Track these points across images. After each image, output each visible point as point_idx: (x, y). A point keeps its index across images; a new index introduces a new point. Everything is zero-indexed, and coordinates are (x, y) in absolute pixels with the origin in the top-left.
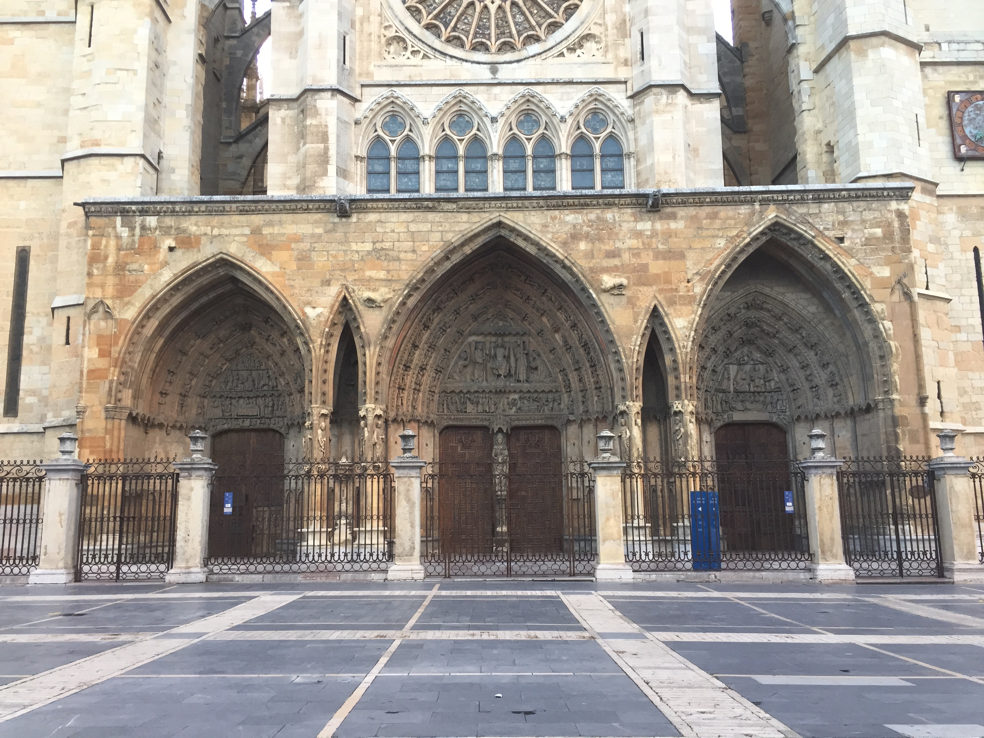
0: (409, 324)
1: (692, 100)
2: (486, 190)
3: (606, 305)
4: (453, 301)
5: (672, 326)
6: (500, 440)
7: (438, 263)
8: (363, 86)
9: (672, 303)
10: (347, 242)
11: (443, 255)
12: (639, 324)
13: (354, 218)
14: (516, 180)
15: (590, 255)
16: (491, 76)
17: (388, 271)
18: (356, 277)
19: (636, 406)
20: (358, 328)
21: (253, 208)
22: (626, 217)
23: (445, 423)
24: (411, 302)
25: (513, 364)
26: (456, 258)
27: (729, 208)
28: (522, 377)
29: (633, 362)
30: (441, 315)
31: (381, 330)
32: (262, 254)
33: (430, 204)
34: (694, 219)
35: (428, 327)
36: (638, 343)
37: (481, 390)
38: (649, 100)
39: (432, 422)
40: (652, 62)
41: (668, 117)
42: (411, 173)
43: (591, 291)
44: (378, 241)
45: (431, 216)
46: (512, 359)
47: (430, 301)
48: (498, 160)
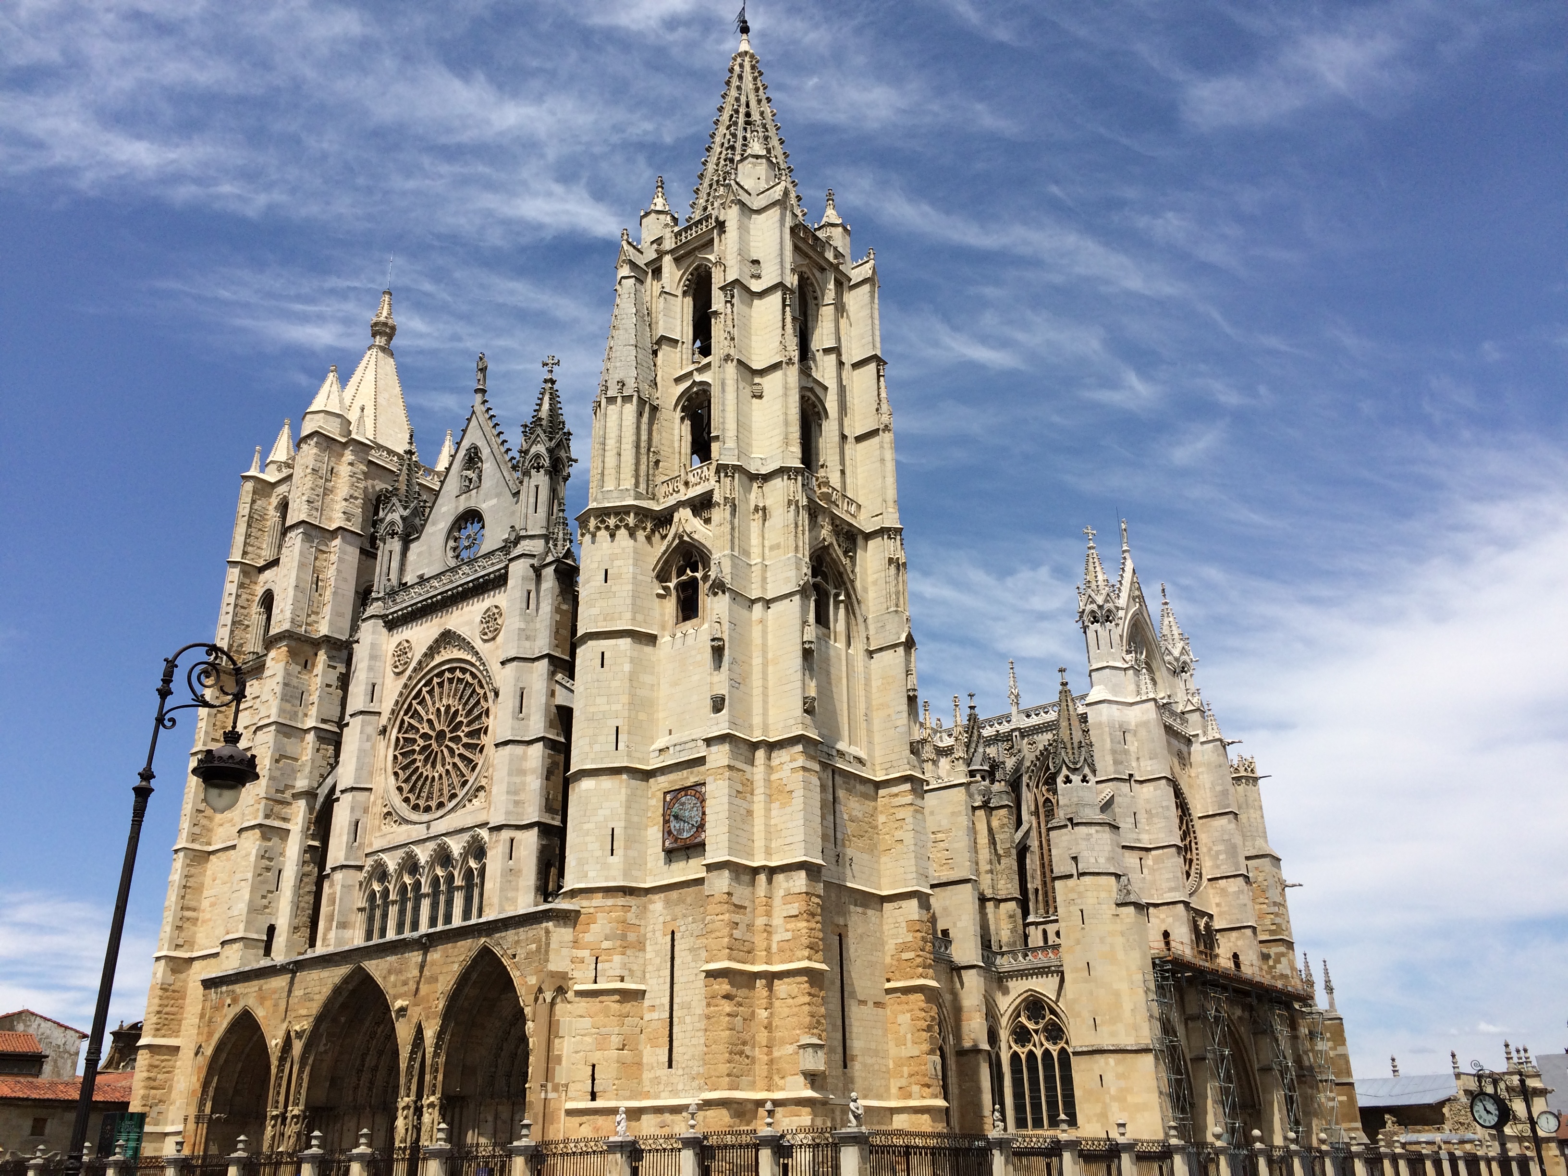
3: (398, 1022)
5: (426, 1036)
8: (365, 856)
9: (427, 1018)
10: (294, 990)
11: (332, 993)
12: (410, 1036)
13: (299, 973)
14: (435, 916)
15: (395, 986)
16: (427, 832)
17: (308, 1009)
18: (294, 1016)
20: (292, 1051)
21: (259, 973)
22: (413, 954)
29: (407, 1067)
31: (300, 1052)
32: (261, 1005)
36: (409, 1051)
42: (384, 919)
44: (305, 990)
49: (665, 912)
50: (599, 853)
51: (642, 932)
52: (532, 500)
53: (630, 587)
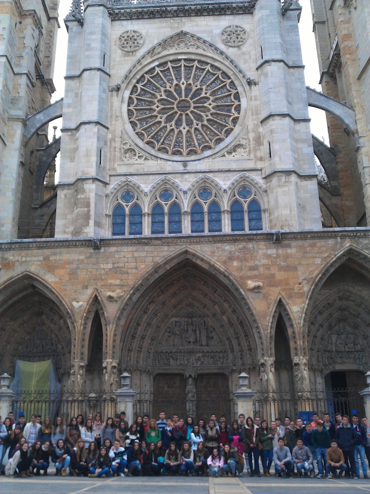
0: (134, 311)
1: (300, 179)
2: (181, 232)
3: (251, 299)
4: (162, 297)
5: (291, 311)
6: (190, 383)
7: (151, 275)
8: (110, 176)
9: (290, 297)
10: (98, 263)
11: (153, 270)
12: (271, 310)
13: (102, 250)
14: (199, 226)
15: (240, 269)
16: (183, 168)
17: (121, 280)
18: (103, 283)
19: (270, 360)
20: (103, 313)
21: (45, 245)
22: (261, 246)
23: (157, 372)
24: (135, 298)
25: (198, 335)
26: (161, 272)
27: (322, 240)
28: (204, 343)
29: (267, 333)
30: (154, 305)
31: (116, 314)
32: (49, 272)
33: (146, 241)
34: (301, 247)
35: (146, 313)
36: (271, 321)
37: (179, 351)
38: (275, 180)
39: (149, 371)
40: (276, 159)
41: (286, 189)
42: (137, 223)
43: (241, 290)
44: (115, 263)
45: (146, 248)
46: (198, 332)
47: (147, 297)
48: (188, 215)
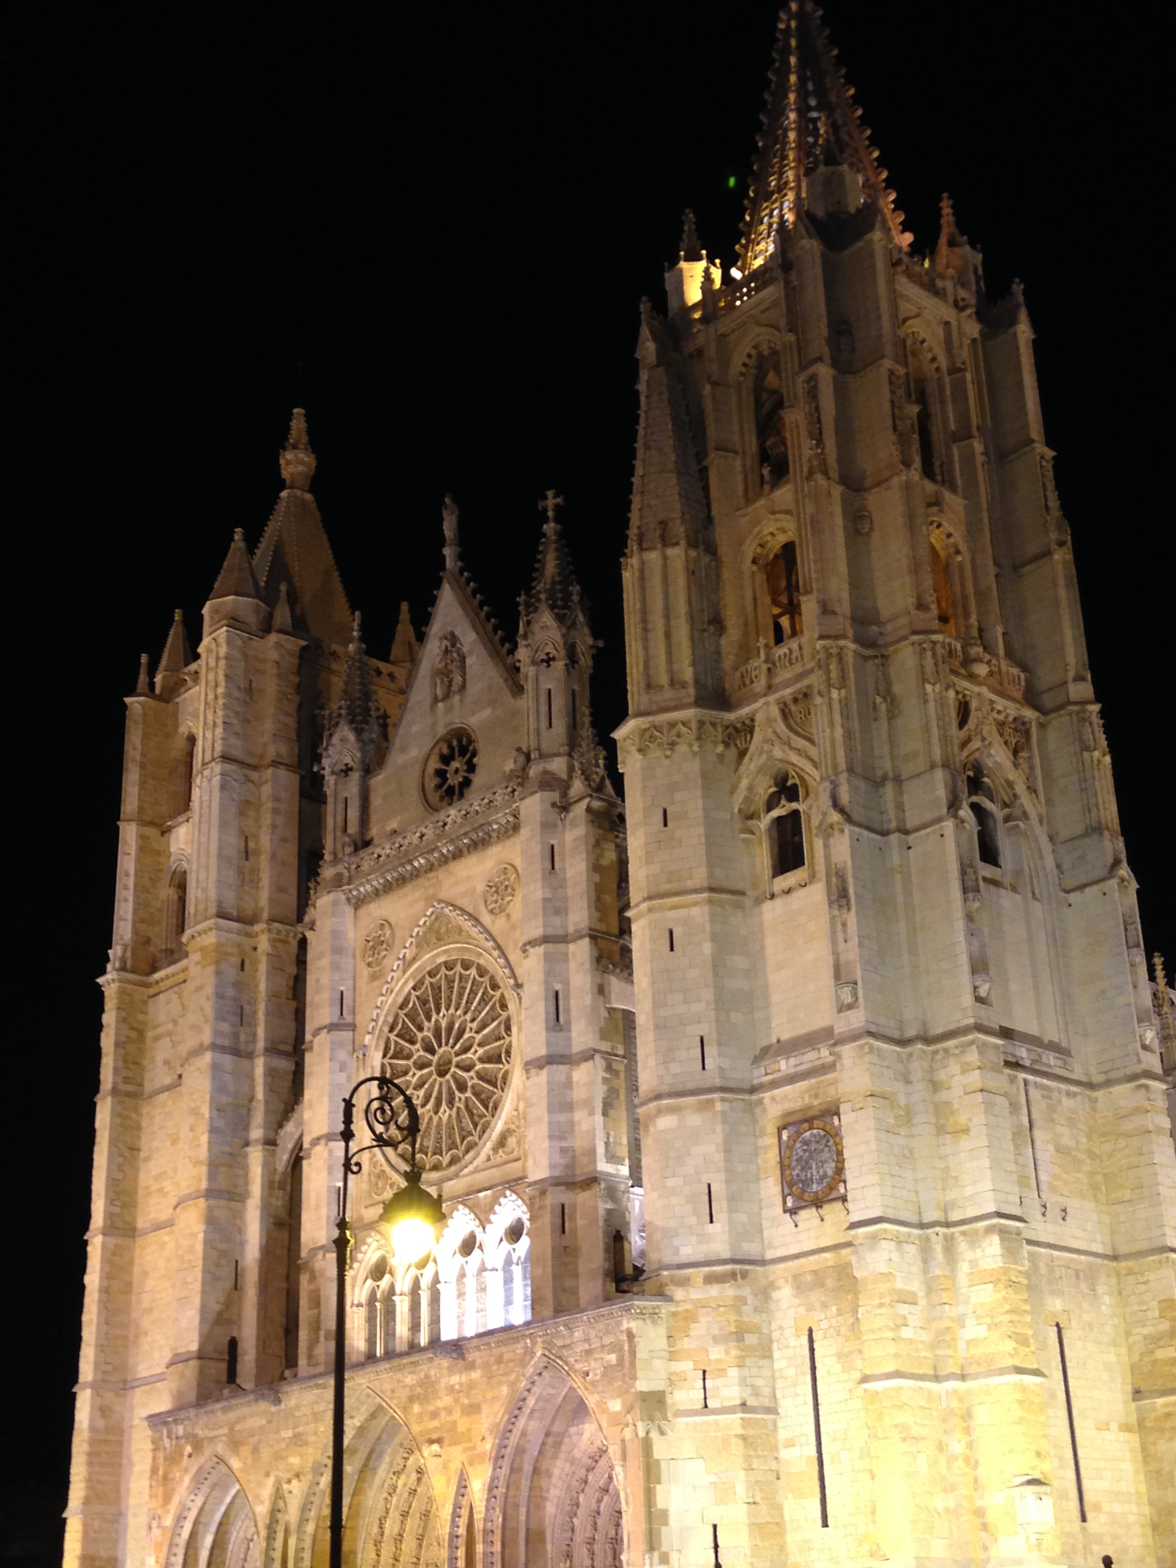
3: (429, 1472)
5: (472, 1490)
9: (471, 1464)
10: (277, 1432)
12: (450, 1489)
15: (420, 1418)
17: (301, 1456)
18: (284, 1465)
21: (229, 1406)
22: (443, 1370)
26: (349, 1432)
27: (510, 1348)
34: (486, 1365)
36: (451, 1511)
44: (296, 1426)
45: (326, 1394)
49: (797, 1301)
50: (693, 1221)
51: (765, 1331)
52: (544, 709)
53: (701, 830)
